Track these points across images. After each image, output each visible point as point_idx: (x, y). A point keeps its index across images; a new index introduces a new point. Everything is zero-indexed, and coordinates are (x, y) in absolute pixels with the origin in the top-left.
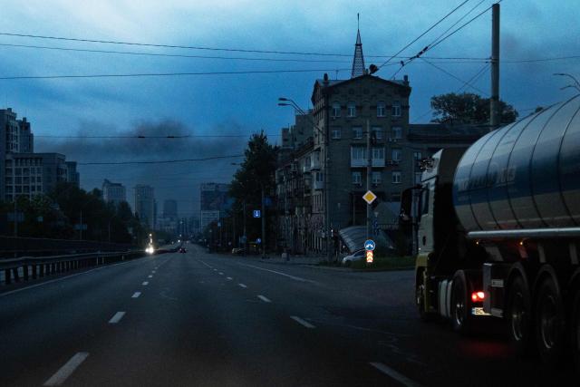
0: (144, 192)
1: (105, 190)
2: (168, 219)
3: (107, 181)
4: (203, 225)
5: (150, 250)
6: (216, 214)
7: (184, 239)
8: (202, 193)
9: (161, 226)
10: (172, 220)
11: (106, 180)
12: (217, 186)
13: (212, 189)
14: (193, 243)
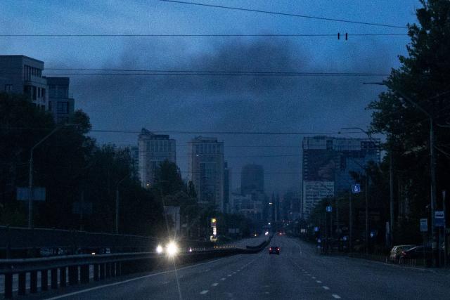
0: (207, 149)
1: (142, 146)
2: (248, 197)
3: (145, 132)
4: (306, 206)
5: (170, 249)
6: (327, 188)
7: (274, 230)
8: (305, 151)
9: (237, 208)
10: (255, 198)
11: (143, 129)
12: (330, 141)
13: (322, 145)
14: (289, 235)
